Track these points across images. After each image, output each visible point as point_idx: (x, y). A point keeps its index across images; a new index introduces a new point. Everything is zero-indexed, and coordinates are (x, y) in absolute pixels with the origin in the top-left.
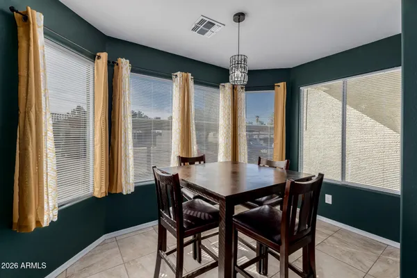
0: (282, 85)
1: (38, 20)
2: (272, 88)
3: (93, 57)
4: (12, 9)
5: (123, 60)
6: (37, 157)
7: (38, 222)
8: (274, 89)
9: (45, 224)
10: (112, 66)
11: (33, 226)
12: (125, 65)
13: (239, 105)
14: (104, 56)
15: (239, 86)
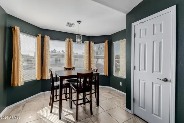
0: (107, 41)
2: (103, 42)
3: (37, 36)
4: (11, 27)
5: (46, 36)
6: (17, 66)
7: (17, 84)
8: (104, 43)
9: (20, 85)
10: (43, 38)
11: (16, 85)
12: (47, 37)
13: (91, 49)
14: (40, 35)
15: (91, 42)
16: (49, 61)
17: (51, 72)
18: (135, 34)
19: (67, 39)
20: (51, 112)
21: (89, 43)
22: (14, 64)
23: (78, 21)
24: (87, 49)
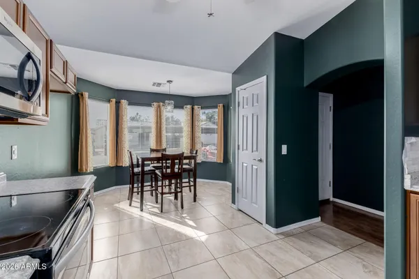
0: (221, 105)
1: (86, 95)
3: (109, 101)
4: (78, 94)
5: (123, 101)
7: (86, 170)
8: (217, 108)
9: (88, 171)
10: (118, 103)
11: (84, 171)
12: (124, 102)
13: (196, 118)
14: (114, 100)
15: (196, 107)
16: (127, 138)
17: (130, 152)
18: (239, 103)
19: (155, 104)
20: (130, 205)
21: (193, 109)
22: (82, 143)
23: (168, 81)
24: (189, 118)
